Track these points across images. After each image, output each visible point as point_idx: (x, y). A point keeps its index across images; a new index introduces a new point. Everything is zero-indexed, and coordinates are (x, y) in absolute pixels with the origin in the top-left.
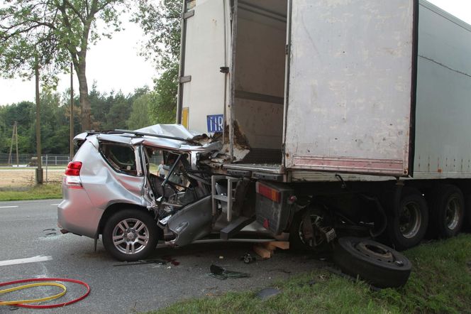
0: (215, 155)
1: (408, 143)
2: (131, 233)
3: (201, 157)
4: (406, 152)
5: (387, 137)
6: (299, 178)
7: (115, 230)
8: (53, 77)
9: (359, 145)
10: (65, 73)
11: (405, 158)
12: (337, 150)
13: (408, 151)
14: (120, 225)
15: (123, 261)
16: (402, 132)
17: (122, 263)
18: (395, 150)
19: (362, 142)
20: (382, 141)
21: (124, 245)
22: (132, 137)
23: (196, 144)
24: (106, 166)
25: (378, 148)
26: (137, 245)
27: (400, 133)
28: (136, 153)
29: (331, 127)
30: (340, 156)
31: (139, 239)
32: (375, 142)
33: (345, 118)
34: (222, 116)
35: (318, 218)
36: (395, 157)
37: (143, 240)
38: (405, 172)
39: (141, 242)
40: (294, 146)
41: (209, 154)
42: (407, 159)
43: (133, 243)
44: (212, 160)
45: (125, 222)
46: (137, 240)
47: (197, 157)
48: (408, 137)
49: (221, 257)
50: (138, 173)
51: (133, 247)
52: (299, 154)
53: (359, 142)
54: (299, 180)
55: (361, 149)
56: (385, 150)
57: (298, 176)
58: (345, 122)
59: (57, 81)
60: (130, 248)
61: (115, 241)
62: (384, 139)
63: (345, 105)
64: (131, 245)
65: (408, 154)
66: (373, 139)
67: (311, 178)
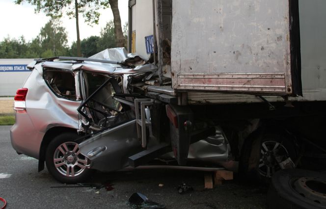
0: (150, 76)
1: (289, 52)
2: (71, 156)
3: (133, 80)
4: (288, 63)
5: (265, 46)
6: (198, 99)
7: (56, 153)
8: (95, 13)
9: (237, 58)
10: (104, 8)
11: (287, 71)
12: (216, 66)
13: (289, 62)
14: (60, 148)
15: (63, 183)
16: (281, 37)
17: (62, 185)
18: (275, 62)
19: (240, 54)
20: (260, 51)
21: (64, 167)
22: (73, 63)
23: (129, 67)
24: (48, 91)
25: (256, 60)
26: (77, 168)
27: (280, 38)
28: (76, 78)
29: (210, 39)
30: (219, 72)
31: (79, 162)
32: (253, 52)
33: (222, 26)
34: (152, 36)
35: (277, 144)
36: (276, 70)
37: (82, 164)
38: (289, 90)
39: (80, 165)
40: (177, 63)
41: (143, 77)
42: (289, 73)
43: (73, 166)
44: (146, 82)
45: (64, 145)
46: (76, 164)
47: (128, 80)
48: (289, 43)
49: (160, 185)
50: (78, 98)
51: (73, 170)
52: (183, 72)
53: (237, 54)
54: (199, 102)
55: (240, 63)
56: (265, 63)
57: (195, 98)
58: (222, 30)
59: (98, 15)
60: (70, 171)
61: (57, 163)
62: (262, 49)
63: (221, 11)
64: (70, 167)
65: (289, 66)
66: (251, 50)
67: (215, 99)
